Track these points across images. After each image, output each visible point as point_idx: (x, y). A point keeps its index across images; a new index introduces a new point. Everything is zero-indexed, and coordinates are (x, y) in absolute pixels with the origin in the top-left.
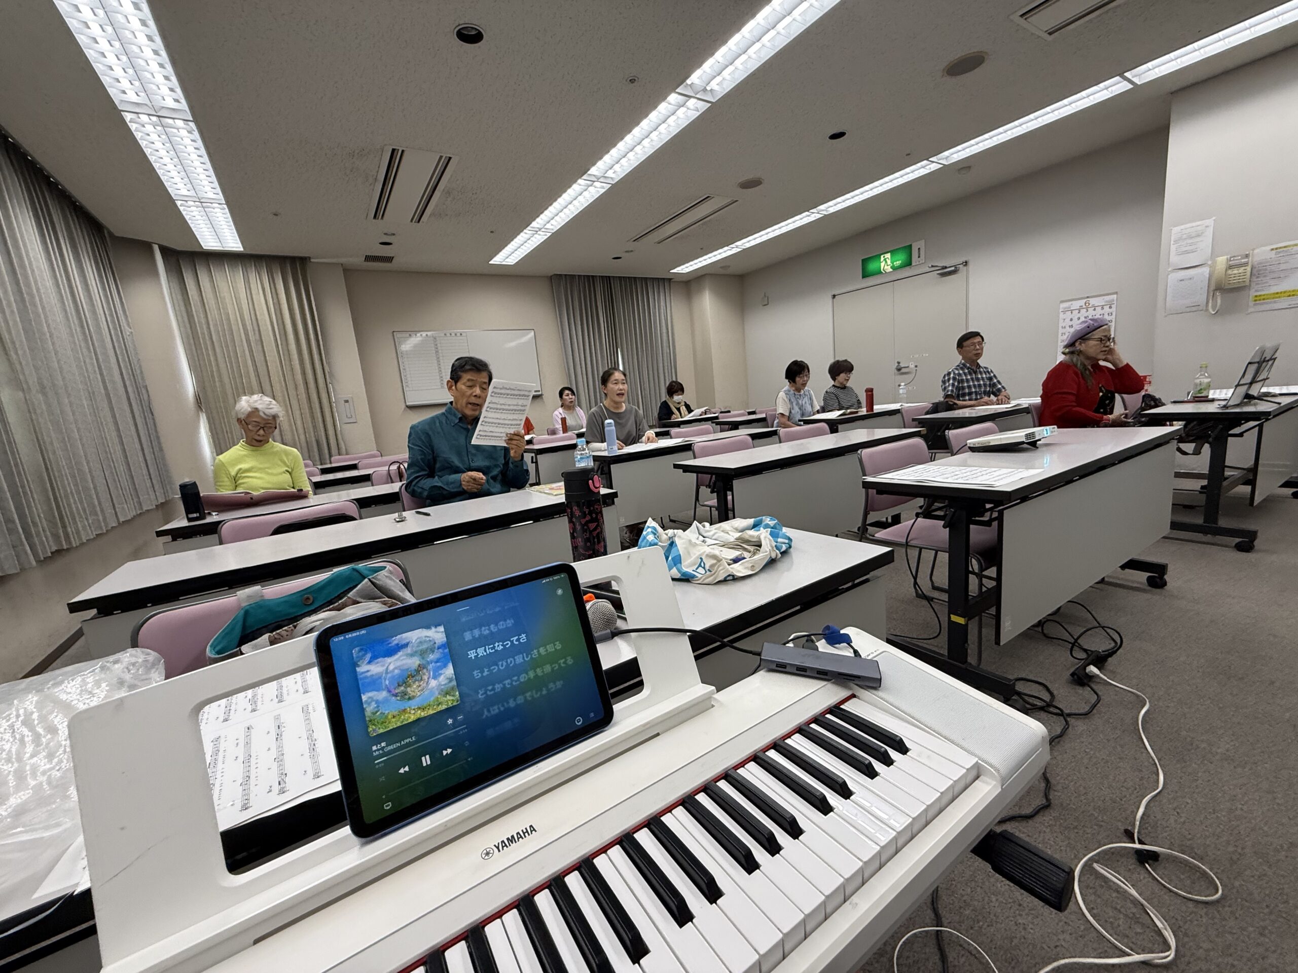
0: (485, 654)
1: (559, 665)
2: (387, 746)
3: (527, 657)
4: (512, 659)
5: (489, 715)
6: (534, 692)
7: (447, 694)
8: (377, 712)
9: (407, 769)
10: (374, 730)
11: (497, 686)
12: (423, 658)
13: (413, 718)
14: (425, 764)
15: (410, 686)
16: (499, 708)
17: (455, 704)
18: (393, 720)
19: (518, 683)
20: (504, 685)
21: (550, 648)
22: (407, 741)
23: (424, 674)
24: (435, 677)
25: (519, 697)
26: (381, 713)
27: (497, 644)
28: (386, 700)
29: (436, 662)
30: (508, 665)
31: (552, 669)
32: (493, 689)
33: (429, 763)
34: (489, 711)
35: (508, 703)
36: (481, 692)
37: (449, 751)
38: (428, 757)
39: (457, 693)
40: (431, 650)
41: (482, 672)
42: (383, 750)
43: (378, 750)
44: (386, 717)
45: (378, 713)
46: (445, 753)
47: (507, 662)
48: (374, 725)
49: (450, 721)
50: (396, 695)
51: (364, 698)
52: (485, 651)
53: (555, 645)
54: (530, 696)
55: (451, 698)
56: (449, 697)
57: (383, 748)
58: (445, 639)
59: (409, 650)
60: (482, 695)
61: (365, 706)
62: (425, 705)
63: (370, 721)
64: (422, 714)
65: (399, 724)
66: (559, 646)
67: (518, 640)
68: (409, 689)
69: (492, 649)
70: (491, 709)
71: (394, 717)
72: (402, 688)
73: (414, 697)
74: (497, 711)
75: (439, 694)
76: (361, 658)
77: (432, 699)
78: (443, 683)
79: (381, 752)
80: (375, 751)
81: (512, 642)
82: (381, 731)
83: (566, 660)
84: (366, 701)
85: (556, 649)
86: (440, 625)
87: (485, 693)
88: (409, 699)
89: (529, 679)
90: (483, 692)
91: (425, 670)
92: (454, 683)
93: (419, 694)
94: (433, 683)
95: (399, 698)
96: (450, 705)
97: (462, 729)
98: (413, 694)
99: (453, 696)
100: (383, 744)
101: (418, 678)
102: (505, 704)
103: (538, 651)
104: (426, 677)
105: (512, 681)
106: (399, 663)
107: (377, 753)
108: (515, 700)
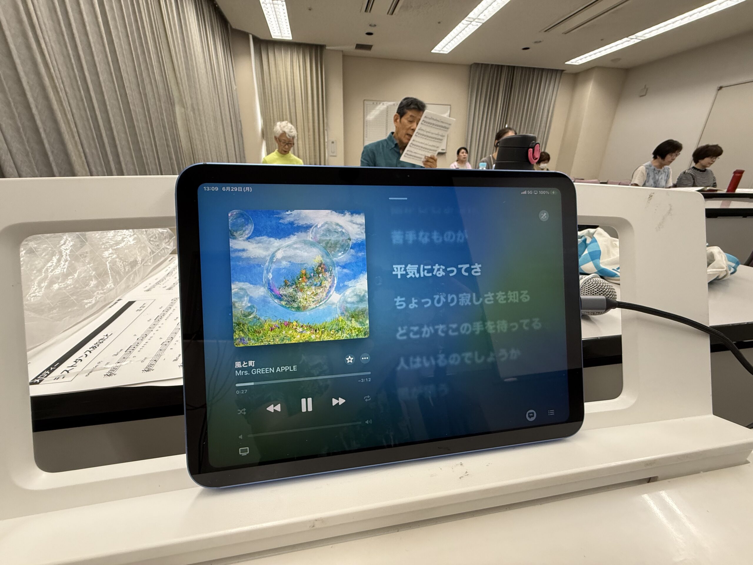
0: (417, 276)
1: (521, 325)
2: (256, 367)
3: (478, 300)
4: (454, 296)
5: (406, 367)
6: (476, 354)
7: (353, 317)
8: (250, 314)
9: (278, 408)
10: (242, 339)
11: (425, 329)
12: (328, 254)
13: (298, 338)
14: (304, 410)
15: (302, 290)
16: (422, 362)
17: (360, 337)
18: (271, 333)
19: (456, 334)
20: (436, 331)
21: (513, 296)
22: (286, 368)
23: (325, 279)
24: (340, 289)
25: (454, 355)
26: (255, 317)
27: (436, 267)
28: (264, 301)
29: (344, 267)
30: (446, 304)
31: (509, 329)
32: (420, 332)
33: (310, 409)
34: (407, 362)
35: (436, 359)
36: (401, 332)
37: (341, 401)
38: (310, 400)
39: (368, 322)
40: (342, 246)
41: (408, 302)
42: (250, 372)
43: (243, 369)
44: (261, 326)
45: (252, 316)
46: (335, 402)
47: (446, 298)
48: (242, 331)
49: (350, 360)
50: (280, 298)
51: (235, 287)
52: (419, 271)
53: (520, 294)
54: (469, 359)
55: (358, 326)
56: (354, 324)
57: (249, 369)
58: (364, 237)
59: (310, 236)
60: (402, 335)
61: (233, 300)
62: (318, 325)
63: (238, 324)
64: (313, 337)
65: (278, 341)
66: (526, 297)
67: (468, 270)
68: (300, 294)
69: (429, 271)
70: (411, 359)
71: (272, 329)
72: (291, 290)
73: (305, 308)
74: (418, 365)
75: (342, 314)
76: (240, 227)
77: (329, 319)
78: (349, 300)
79: (246, 373)
80: (238, 369)
81: (459, 270)
82: (252, 343)
83: (532, 322)
84: (236, 293)
85: (520, 300)
86: (358, 213)
87: (407, 334)
88: (298, 309)
89: (473, 333)
90: (404, 331)
91: (328, 274)
92: (365, 306)
93: (313, 305)
94: (335, 297)
95: (284, 303)
96: (354, 335)
97: (364, 377)
98: (304, 303)
99: (361, 323)
100: (251, 363)
101: (317, 281)
102: (432, 359)
103: (495, 296)
104: (327, 284)
105: (448, 328)
106: (290, 252)
107: (241, 373)
108: (447, 357)
